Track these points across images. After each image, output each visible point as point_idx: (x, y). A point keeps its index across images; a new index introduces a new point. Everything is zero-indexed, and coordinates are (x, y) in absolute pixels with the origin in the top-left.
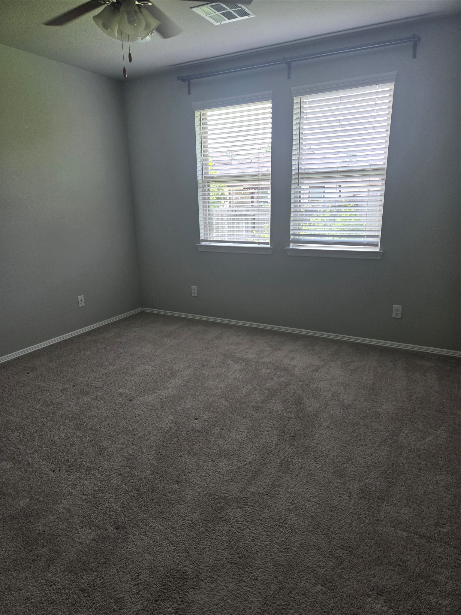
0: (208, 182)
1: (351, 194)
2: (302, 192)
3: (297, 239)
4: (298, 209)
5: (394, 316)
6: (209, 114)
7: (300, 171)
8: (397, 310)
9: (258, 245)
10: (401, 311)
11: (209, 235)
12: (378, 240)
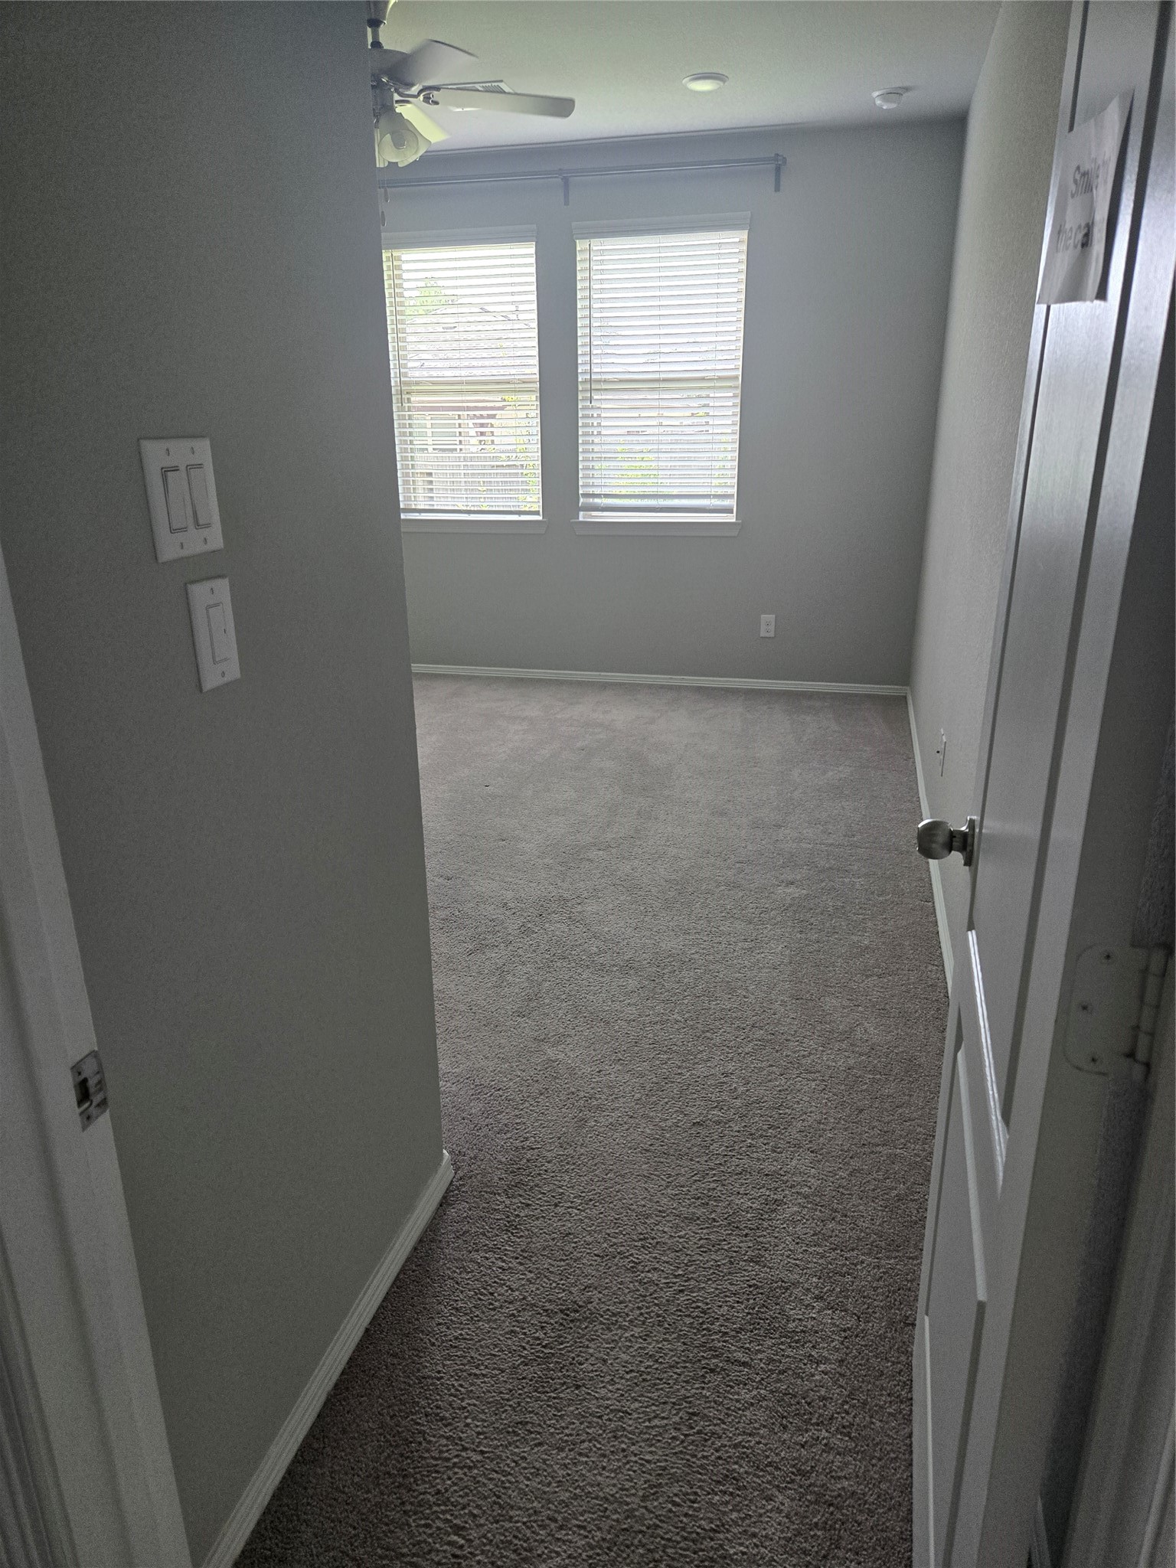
0: (407, 393)
1: (624, 431)
2: (603, 415)
3: (591, 504)
4: (591, 447)
5: (763, 634)
6: (404, 257)
7: (593, 377)
8: (767, 624)
9: (517, 516)
10: (773, 623)
11: (413, 499)
12: (732, 503)
